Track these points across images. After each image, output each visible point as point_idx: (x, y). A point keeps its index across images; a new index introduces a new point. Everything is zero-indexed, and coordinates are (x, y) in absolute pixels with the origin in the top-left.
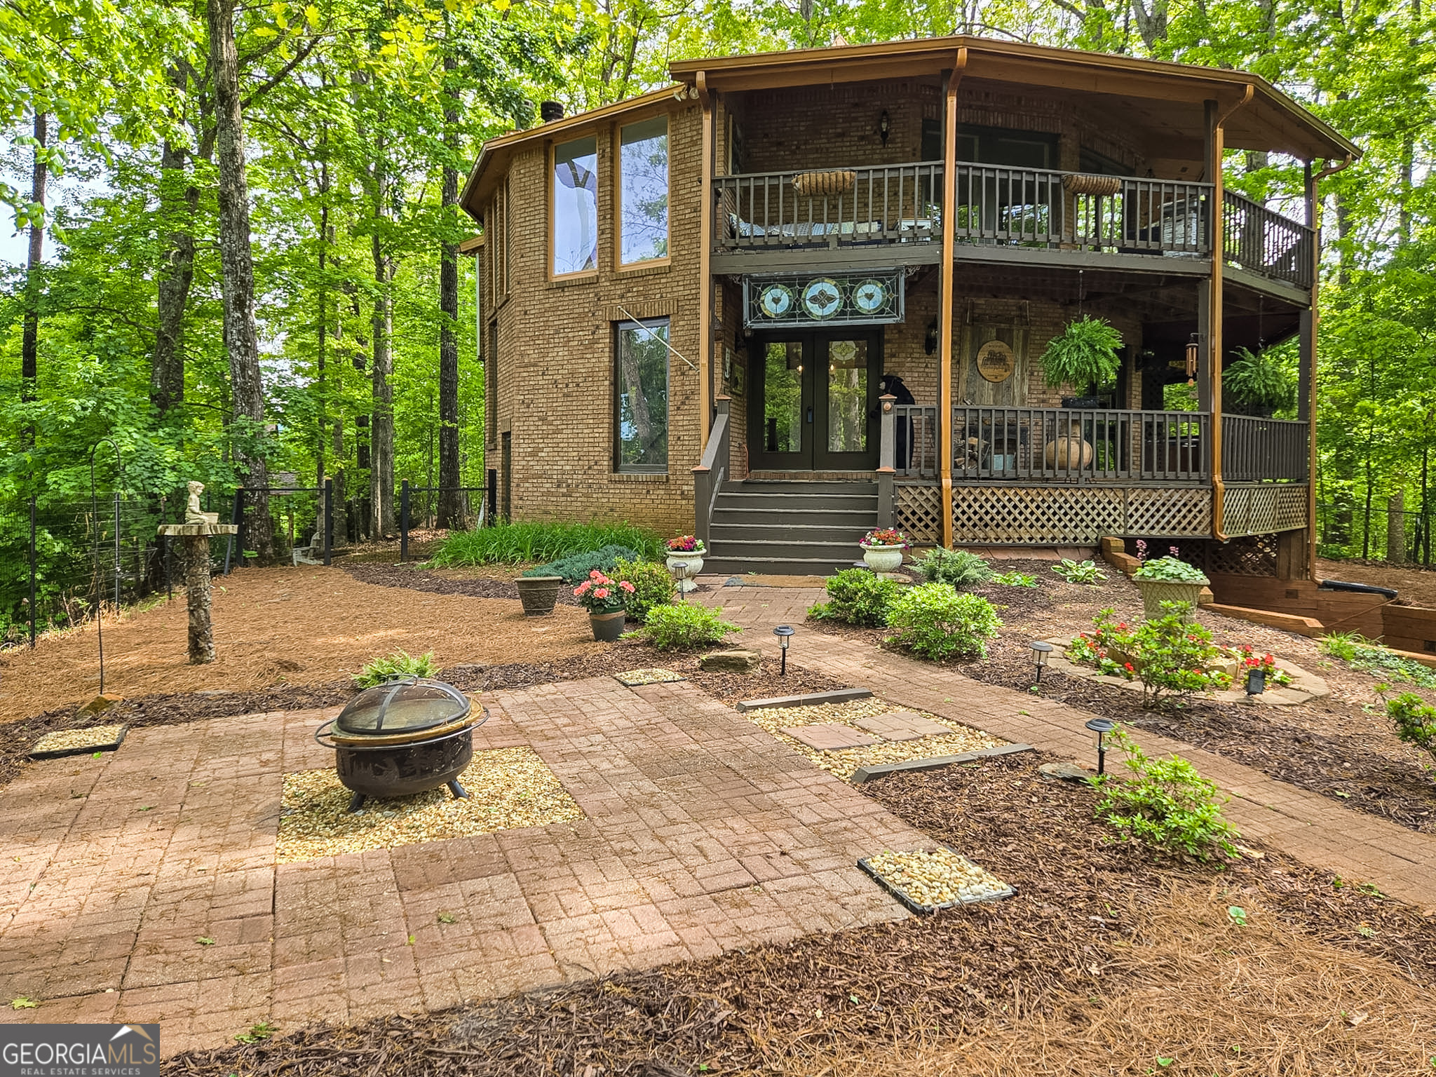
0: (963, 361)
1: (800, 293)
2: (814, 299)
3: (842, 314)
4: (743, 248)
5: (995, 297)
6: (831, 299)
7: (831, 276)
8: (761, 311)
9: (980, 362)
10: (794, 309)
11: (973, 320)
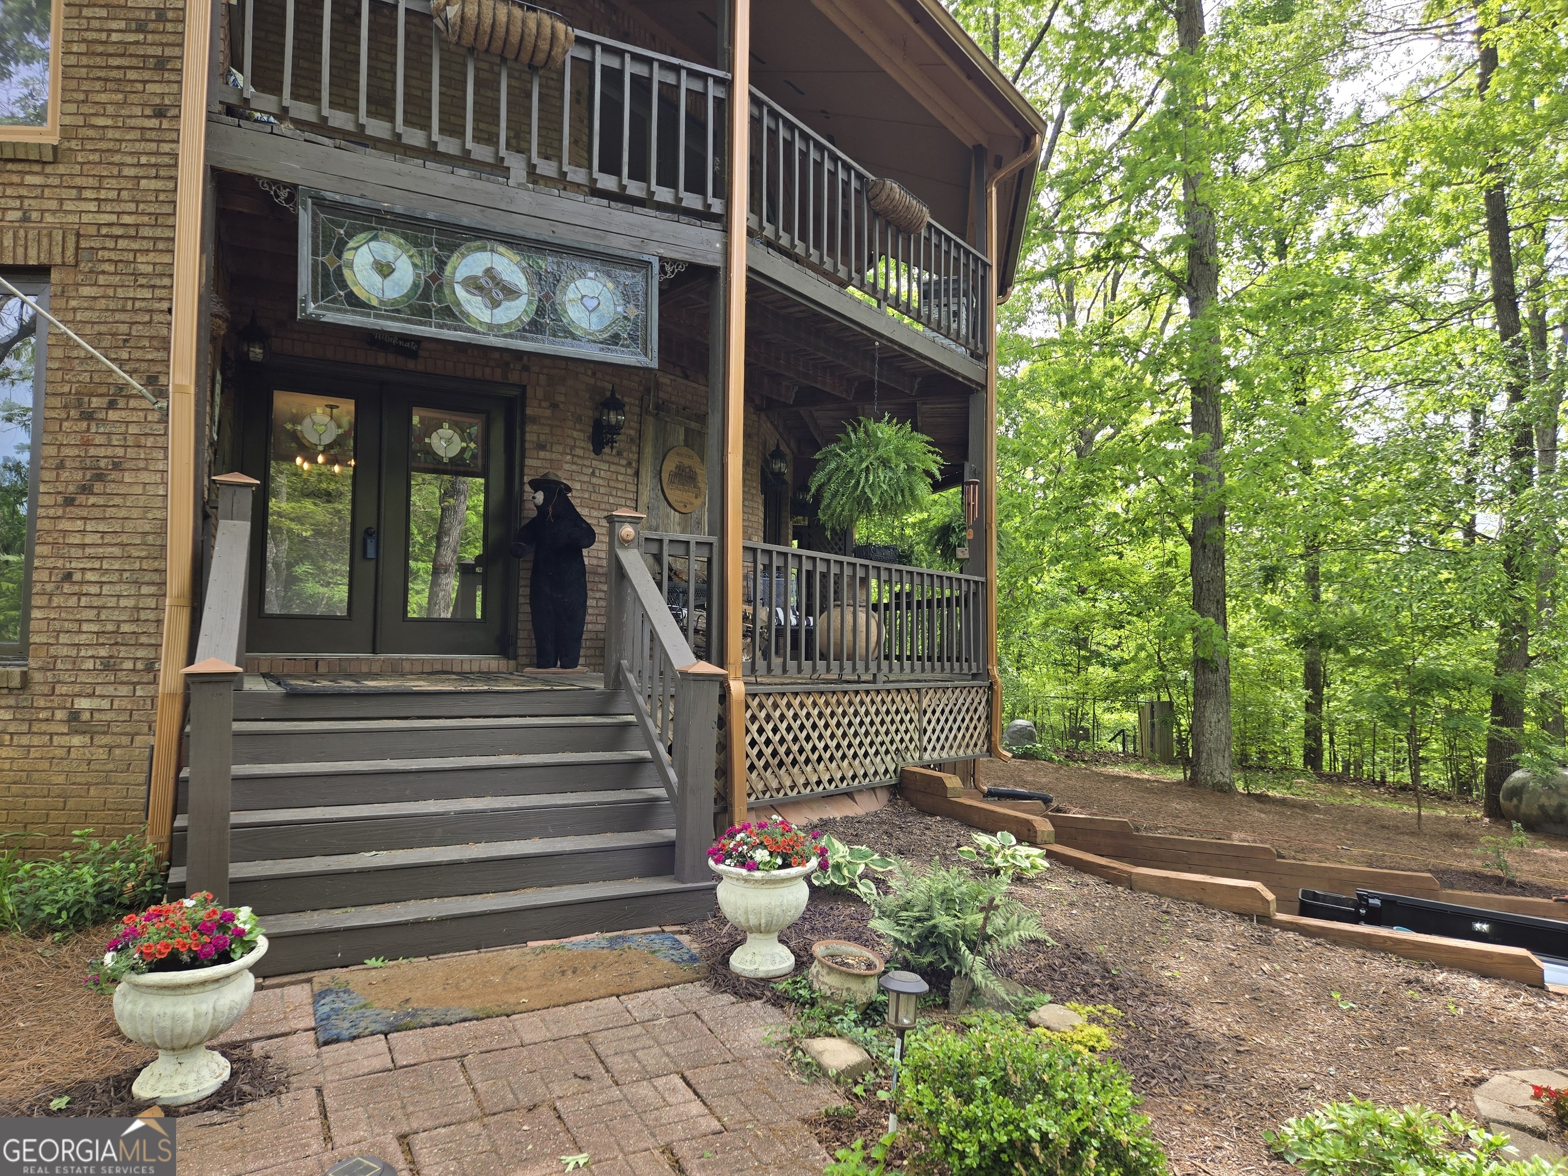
0: (643, 473)
1: (441, 264)
2: (474, 285)
3: (535, 327)
4: (299, 124)
5: (686, 377)
6: (511, 292)
7: (512, 241)
8: (343, 284)
9: (665, 477)
10: (426, 295)
11: (657, 407)
